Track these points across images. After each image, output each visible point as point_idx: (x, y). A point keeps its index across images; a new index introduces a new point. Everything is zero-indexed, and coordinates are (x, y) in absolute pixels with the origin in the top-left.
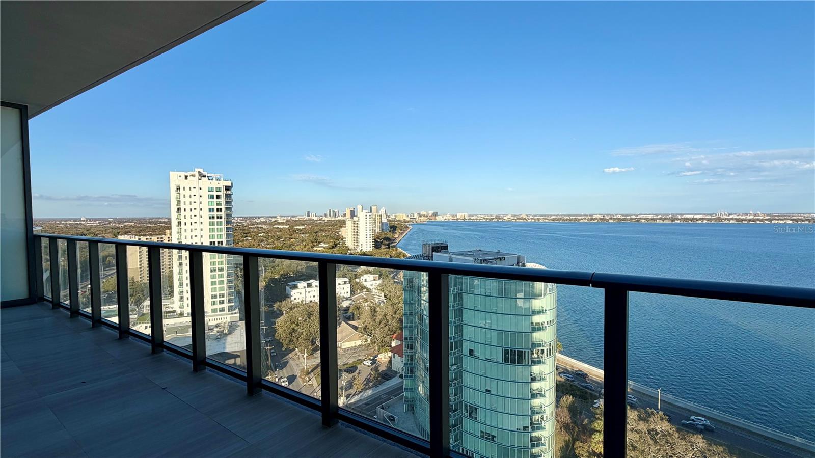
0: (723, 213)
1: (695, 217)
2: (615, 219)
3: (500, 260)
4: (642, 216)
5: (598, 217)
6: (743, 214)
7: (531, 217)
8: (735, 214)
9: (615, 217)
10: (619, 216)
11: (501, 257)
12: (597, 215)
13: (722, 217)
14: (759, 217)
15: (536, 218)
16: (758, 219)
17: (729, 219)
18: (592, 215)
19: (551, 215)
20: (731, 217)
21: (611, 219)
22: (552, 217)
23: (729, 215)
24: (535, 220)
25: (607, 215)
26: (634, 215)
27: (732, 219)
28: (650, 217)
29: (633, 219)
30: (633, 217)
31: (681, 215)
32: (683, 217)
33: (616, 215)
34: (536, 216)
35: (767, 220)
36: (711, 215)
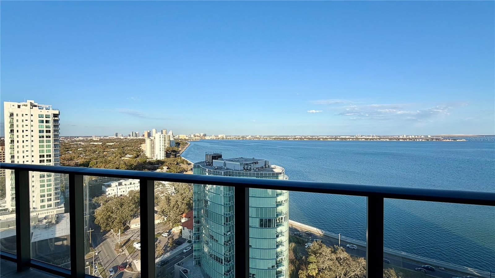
0: (359, 135)
1: (346, 137)
2: (307, 138)
3: (255, 164)
4: (320, 137)
5: (298, 137)
6: (367, 136)
7: (262, 137)
8: (364, 136)
9: (307, 137)
10: (309, 137)
11: (256, 161)
12: (298, 136)
13: (358, 137)
14: (375, 138)
15: (265, 137)
16: (374, 139)
17: (362, 139)
18: (295, 136)
19: (273, 136)
20: (362, 137)
21: (305, 138)
22: (274, 137)
23: (362, 136)
24: (264, 139)
25: (303, 136)
26: (317, 136)
27: (363, 138)
28: (325, 137)
29: (316, 138)
30: (316, 137)
31: (340, 136)
32: (340, 137)
33: (308, 136)
34: (264, 137)
35: (378, 139)
36: (353, 136)
